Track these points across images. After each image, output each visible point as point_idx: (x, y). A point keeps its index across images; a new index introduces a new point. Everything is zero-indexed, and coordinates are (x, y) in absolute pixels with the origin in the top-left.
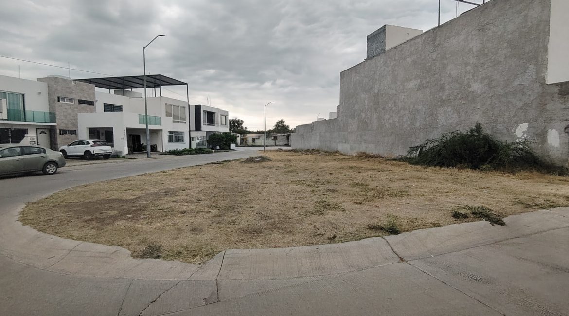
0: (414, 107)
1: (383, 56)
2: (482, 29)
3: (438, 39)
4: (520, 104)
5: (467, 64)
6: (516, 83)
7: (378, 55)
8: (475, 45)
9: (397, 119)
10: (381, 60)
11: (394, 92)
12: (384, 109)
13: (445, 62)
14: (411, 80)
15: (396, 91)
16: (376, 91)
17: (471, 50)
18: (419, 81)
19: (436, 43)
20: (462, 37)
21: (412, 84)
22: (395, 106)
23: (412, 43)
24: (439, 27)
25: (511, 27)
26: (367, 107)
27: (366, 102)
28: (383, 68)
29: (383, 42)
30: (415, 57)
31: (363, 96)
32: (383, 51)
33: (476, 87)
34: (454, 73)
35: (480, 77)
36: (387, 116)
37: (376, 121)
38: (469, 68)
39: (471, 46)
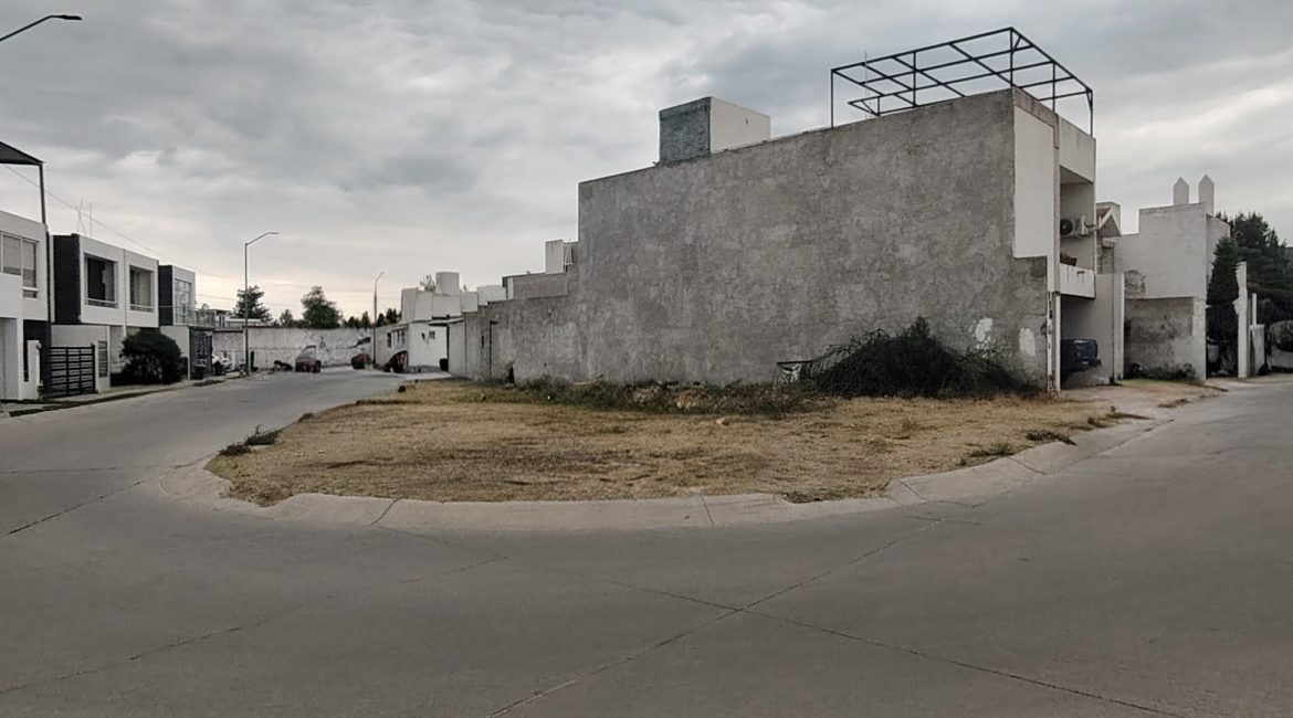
0: (784, 280)
1: (705, 163)
2: (914, 151)
3: (832, 152)
4: (979, 287)
5: (890, 209)
6: (973, 250)
7: (691, 160)
8: (903, 175)
9: (743, 304)
10: (699, 171)
11: (735, 245)
12: (709, 281)
13: (848, 198)
14: (776, 224)
15: (740, 242)
16: (689, 240)
17: (895, 185)
18: (795, 227)
19: (830, 159)
20: (879, 158)
21: (779, 233)
22: (739, 275)
23: (777, 148)
24: (832, 128)
25: (960, 158)
26: (663, 274)
27: (661, 262)
28: (704, 191)
29: (705, 134)
30: (783, 179)
31: (650, 247)
32: (708, 155)
33: (908, 252)
34: (866, 221)
35: (914, 235)
36: (719, 297)
37: (688, 307)
38: (893, 216)
39: (896, 176)
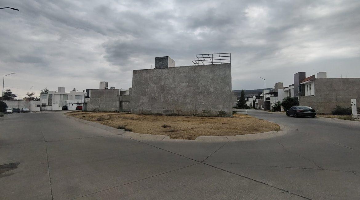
0: (185, 94)
1: (167, 69)
2: (213, 71)
3: (196, 70)
4: (225, 96)
5: (208, 82)
6: (224, 90)
7: (163, 68)
8: (211, 76)
9: (176, 98)
10: (165, 71)
11: (174, 86)
12: (168, 93)
13: (199, 79)
14: (184, 83)
15: (175, 86)
16: (162, 84)
17: (209, 77)
18: (188, 84)
19: (196, 71)
20: (206, 72)
21: (184, 84)
22: (174, 92)
23: (184, 68)
24: (196, 66)
25: (221, 74)
26: (155, 91)
27: (155, 89)
28: (167, 75)
29: (167, 63)
30: (185, 74)
31: (152, 85)
32: (168, 68)
33: (212, 90)
34: (203, 84)
35: (213, 87)
36: (170, 96)
37: (162, 98)
38: (208, 83)
39: (209, 76)
